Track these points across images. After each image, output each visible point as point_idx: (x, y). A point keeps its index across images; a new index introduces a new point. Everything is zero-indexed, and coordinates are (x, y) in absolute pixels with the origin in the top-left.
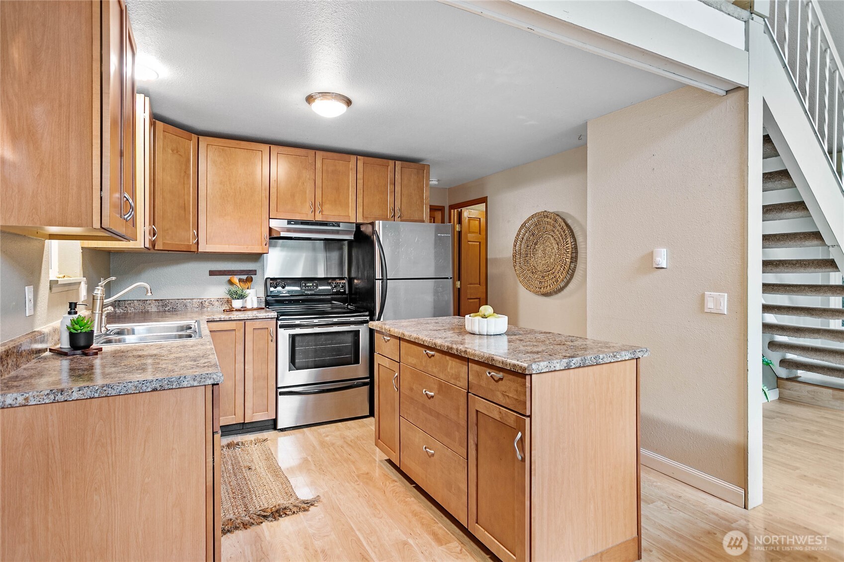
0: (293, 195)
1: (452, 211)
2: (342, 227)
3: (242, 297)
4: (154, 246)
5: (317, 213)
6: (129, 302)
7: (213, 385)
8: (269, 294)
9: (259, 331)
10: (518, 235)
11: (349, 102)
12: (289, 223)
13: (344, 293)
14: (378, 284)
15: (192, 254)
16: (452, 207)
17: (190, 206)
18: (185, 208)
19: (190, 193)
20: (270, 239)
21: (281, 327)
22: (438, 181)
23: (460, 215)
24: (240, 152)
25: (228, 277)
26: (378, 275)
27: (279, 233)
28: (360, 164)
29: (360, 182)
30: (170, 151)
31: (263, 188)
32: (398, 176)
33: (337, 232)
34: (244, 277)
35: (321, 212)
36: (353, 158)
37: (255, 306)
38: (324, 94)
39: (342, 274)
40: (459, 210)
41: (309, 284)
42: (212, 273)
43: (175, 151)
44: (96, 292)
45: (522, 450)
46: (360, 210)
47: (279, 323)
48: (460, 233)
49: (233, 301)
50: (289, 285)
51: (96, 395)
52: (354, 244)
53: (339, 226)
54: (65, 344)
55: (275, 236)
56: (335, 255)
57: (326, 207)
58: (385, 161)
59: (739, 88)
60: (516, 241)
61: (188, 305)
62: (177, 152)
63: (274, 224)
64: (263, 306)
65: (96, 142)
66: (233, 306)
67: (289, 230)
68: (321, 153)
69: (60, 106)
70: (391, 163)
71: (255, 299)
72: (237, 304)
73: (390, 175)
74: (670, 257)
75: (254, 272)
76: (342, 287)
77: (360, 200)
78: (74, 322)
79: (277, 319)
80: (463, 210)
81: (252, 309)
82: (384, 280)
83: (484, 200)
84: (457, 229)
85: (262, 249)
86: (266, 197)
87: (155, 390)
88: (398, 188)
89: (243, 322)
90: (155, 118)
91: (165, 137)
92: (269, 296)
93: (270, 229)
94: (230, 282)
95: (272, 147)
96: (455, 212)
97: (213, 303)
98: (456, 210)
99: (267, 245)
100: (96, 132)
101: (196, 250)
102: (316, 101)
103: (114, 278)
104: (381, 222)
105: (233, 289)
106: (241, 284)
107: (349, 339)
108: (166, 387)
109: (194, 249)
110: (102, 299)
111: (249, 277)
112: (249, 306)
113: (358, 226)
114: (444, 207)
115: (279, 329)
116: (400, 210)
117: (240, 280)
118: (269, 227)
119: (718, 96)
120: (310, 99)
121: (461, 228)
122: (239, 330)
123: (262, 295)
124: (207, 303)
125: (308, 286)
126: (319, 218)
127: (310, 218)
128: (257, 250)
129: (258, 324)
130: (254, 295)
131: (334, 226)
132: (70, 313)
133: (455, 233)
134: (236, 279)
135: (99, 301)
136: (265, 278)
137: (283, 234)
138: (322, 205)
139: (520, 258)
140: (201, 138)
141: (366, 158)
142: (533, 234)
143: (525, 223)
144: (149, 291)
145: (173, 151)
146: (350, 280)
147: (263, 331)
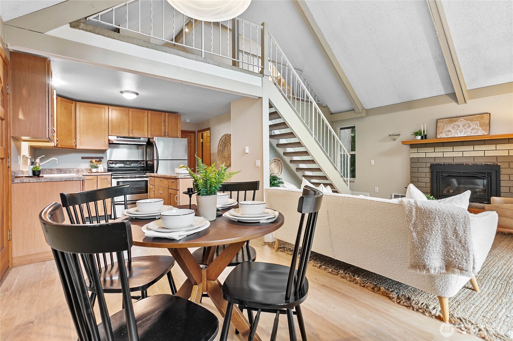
0: (119, 126)
1: (199, 133)
2: (142, 139)
3: (96, 167)
4: (57, 146)
5: (130, 133)
6: (44, 170)
7: (83, 180)
8: (109, 167)
9: (104, 180)
10: (219, 143)
11: (137, 94)
12: (117, 137)
13: (144, 167)
14: (155, 162)
15: (74, 150)
16: (199, 131)
17: (72, 130)
18: (70, 131)
19: (72, 125)
20: (109, 144)
21: (113, 178)
22: (190, 120)
23: (202, 135)
24: (95, 109)
25: (90, 160)
26: (155, 158)
27: (113, 141)
28: (149, 114)
29: (149, 121)
30: (64, 108)
31: (106, 123)
32: (166, 119)
33: (140, 141)
34: (98, 160)
35: (132, 133)
36: (146, 111)
37: (103, 171)
38: (127, 91)
39: (144, 159)
40: (202, 133)
41: (128, 163)
42: (83, 158)
43: (66, 108)
44: (36, 161)
45: (177, 200)
46: (149, 133)
47: (112, 177)
48: (202, 143)
49: (92, 169)
50: (118, 163)
51: (49, 181)
52: (148, 146)
53: (140, 139)
54: (31, 175)
55: (111, 143)
56: (140, 151)
57: (134, 131)
58: (161, 113)
59: (259, 98)
60: (218, 146)
61: (72, 171)
62: (67, 109)
63: (110, 138)
64: (107, 171)
65: (47, 114)
66: (92, 171)
67: (117, 141)
68: (132, 109)
69: (37, 105)
70: (163, 114)
71: (102, 169)
72: (94, 170)
73: (163, 119)
74: (249, 150)
75: (102, 158)
76: (143, 164)
77: (149, 129)
78: (34, 168)
79: (112, 175)
80: (204, 133)
81: (101, 172)
82: (158, 160)
83: (209, 129)
84: (201, 141)
85: (106, 148)
86: (107, 127)
87: (65, 181)
88: (167, 124)
89: (96, 176)
90: (58, 95)
91: (61, 103)
92: (109, 168)
93: (109, 140)
94: (91, 162)
95: (109, 106)
96: (200, 134)
97: (83, 170)
98: (200, 133)
99: (108, 147)
100: (47, 112)
101: (75, 148)
102: (124, 93)
103: (44, 156)
104: (156, 137)
105: (92, 164)
106: (96, 162)
107: (144, 183)
108: (69, 180)
109: (74, 147)
110: (39, 163)
111: (100, 160)
112: (99, 171)
113: (149, 139)
114: (195, 131)
115: (112, 179)
116: (168, 133)
117: (96, 161)
118: (109, 139)
119: (257, 99)
120: (122, 92)
121: (203, 140)
122: (95, 179)
123: (106, 167)
124: (80, 170)
125: (127, 164)
126: (131, 135)
127: (127, 135)
128: (103, 148)
129: (103, 177)
130: (102, 167)
131: (138, 139)
132: (32, 165)
133: (200, 143)
134: (94, 160)
135: (38, 164)
136: (107, 160)
137: (114, 142)
138: (132, 130)
139: (220, 152)
140: (77, 103)
141: (152, 111)
142: (224, 143)
143: (221, 138)
144: (57, 161)
145: (65, 108)
146: (147, 161)
147: (106, 180)
